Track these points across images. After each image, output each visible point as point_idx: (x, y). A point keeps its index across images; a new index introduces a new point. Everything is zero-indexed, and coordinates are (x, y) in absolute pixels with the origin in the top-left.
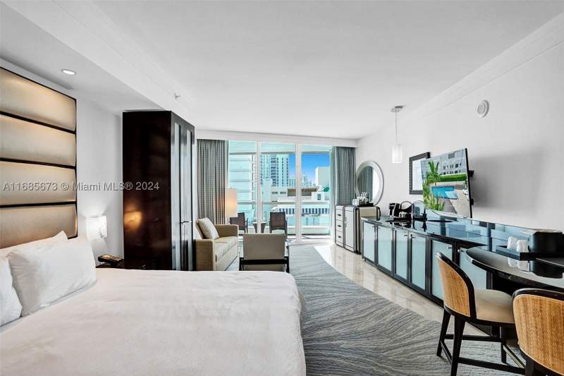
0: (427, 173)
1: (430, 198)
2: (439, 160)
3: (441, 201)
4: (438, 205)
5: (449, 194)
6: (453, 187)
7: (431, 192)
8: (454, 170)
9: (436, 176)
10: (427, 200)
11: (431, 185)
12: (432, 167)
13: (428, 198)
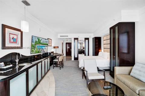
2: (42, 39)
3: (41, 50)
4: (39, 51)
8: (46, 42)
9: (40, 43)
10: (34, 50)
11: (37, 45)
12: (39, 40)
13: (34, 49)
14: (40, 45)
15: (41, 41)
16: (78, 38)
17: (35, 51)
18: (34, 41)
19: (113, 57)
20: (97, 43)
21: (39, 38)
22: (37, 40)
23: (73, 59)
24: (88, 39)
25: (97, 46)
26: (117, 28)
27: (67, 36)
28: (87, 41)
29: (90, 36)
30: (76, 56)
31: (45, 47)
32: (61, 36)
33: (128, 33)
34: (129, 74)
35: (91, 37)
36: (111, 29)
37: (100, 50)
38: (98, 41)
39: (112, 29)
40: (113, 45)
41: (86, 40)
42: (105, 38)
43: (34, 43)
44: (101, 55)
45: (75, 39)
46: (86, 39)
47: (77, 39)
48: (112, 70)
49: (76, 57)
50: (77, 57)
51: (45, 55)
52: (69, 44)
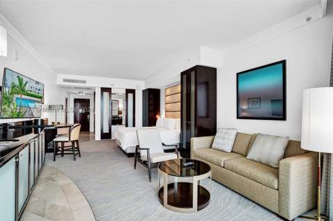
0: (13, 83)
1: (12, 106)
2: (28, 80)
3: (23, 110)
4: (19, 113)
5: (31, 105)
6: (35, 101)
7: (14, 101)
8: (37, 92)
9: (23, 91)
10: (7, 108)
11: (16, 96)
12: (21, 81)
13: (9, 106)
14: (23, 96)
15: (25, 85)
16: (111, 89)
17: (9, 110)
18: (9, 83)
19: (187, 123)
20: (152, 102)
21: (21, 77)
22: (17, 83)
23: (98, 137)
24: (133, 91)
25: (152, 108)
26: (193, 74)
27: (84, 82)
28: (130, 96)
29: (138, 86)
30: (106, 130)
31: (36, 103)
32: (65, 80)
33: (207, 84)
34: (211, 147)
35: (140, 87)
36: (182, 74)
37: (157, 116)
38: (153, 97)
39: (186, 75)
40: (187, 106)
41: (129, 94)
42: (168, 92)
43: (7, 90)
44: (162, 124)
45: (103, 90)
46: (128, 91)
47: (109, 90)
48: (184, 147)
49: (104, 132)
50: (108, 132)
51: (28, 127)
52: (84, 103)
